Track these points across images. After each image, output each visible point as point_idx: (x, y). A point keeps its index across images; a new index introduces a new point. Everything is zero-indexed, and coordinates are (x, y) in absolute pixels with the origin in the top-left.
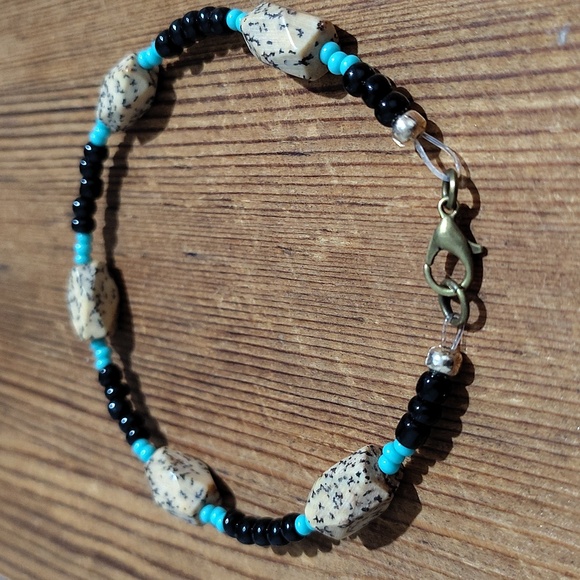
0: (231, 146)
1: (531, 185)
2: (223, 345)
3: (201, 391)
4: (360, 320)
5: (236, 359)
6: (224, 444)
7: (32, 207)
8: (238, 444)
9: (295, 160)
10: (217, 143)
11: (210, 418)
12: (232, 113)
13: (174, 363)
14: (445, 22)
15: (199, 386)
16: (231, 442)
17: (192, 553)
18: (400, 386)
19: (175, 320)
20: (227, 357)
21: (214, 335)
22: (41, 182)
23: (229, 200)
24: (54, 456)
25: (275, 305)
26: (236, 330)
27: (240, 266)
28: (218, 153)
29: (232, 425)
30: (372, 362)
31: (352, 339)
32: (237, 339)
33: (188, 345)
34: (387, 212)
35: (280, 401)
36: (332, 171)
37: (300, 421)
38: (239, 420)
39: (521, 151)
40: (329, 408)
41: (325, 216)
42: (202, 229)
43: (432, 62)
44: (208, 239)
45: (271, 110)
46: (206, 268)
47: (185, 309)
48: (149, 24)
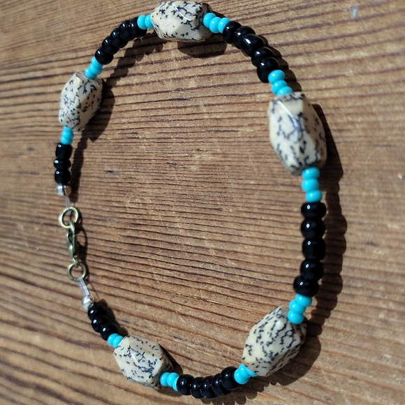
0: (138, 96)
1: (333, 111)
2: (129, 233)
3: (112, 266)
4: (220, 210)
5: (136, 242)
6: (127, 302)
7: (6, 145)
8: (136, 301)
9: (180, 104)
10: (129, 95)
11: (118, 284)
12: (140, 74)
13: (95, 247)
14: (280, 7)
15: (112, 262)
16: (131, 300)
17: (102, 380)
18: (244, 253)
19: (97, 218)
20: (131, 241)
21: (123, 226)
22: (12, 128)
23: (137, 133)
24: (11, 318)
25: (164, 203)
26: (138, 222)
27: (142, 177)
28: (130, 102)
29: (133, 288)
30: (226, 238)
31: (214, 223)
32: (138, 228)
33: (106, 234)
34: (239, 135)
35: (165, 269)
36: (204, 110)
37: (178, 282)
38: (137, 284)
39: (327, 89)
40: (198, 271)
41: (199, 141)
42: (117, 154)
43: (271, 34)
44: (121, 161)
45: (166, 71)
46: (119, 180)
47: (104, 209)
48: (89, 18)
